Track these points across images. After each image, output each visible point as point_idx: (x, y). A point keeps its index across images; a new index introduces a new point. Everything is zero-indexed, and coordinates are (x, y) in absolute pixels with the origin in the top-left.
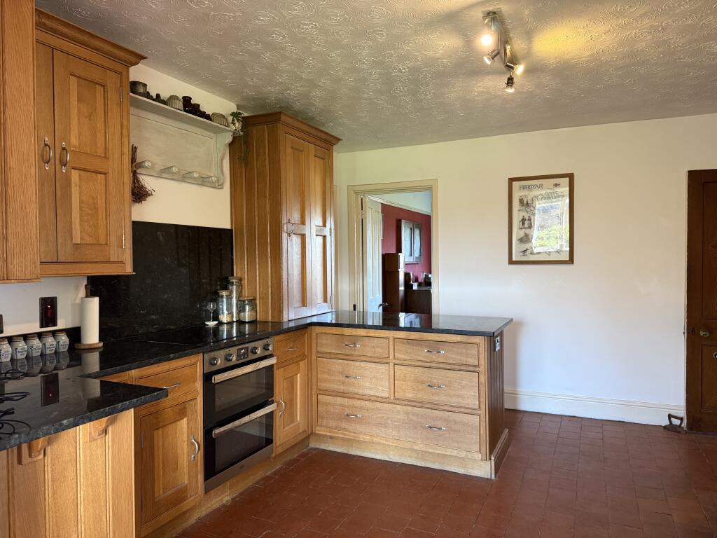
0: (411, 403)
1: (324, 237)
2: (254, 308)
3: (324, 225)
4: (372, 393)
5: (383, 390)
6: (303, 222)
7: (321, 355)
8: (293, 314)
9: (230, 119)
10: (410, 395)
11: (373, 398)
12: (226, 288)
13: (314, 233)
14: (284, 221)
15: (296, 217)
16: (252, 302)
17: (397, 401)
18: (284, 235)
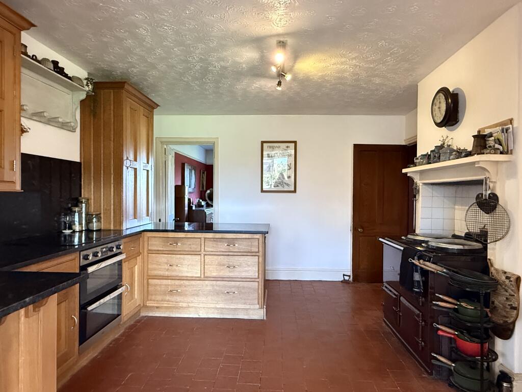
0: (216, 279)
1: (148, 171)
2: (99, 220)
3: (148, 163)
4: (189, 275)
5: (196, 272)
6: (136, 160)
7: (150, 252)
11: (189, 278)
13: (142, 168)
15: (131, 157)
16: (98, 217)
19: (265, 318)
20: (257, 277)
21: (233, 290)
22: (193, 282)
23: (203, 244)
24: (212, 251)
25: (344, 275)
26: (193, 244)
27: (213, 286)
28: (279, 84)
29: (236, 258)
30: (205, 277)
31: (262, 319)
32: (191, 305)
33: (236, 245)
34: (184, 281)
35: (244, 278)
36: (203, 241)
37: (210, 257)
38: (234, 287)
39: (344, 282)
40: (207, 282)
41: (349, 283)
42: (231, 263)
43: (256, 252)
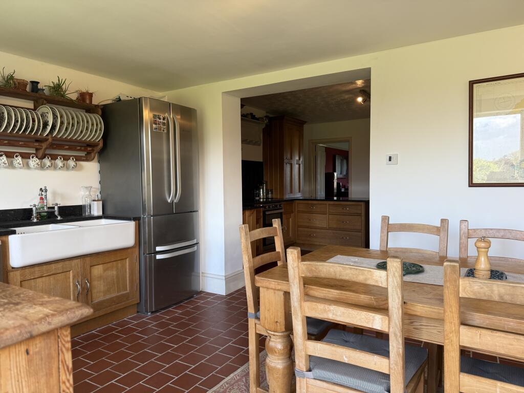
0: (335, 229)
1: (299, 165)
2: (272, 193)
3: (300, 159)
4: (320, 226)
5: (324, 225)
6: (291, 158)
7: (299, 212)
8: (288, 196)
9: (265, 119)
10: (335, 226)
11: (319, 228)
12: (262, 185)
13: (295, 163)
14: (285, 158)
15: (289, 156)
16: (272, 191)
17: (330, 229)
18: (285, 164)
20: (361, 229)
22: (322, 230)
23: (328, 208)
24: (333, 212)
26: (322, 208)
27: (334, 233)
29: (348, 217)
33: (348, 209)
34: (317, 230)
35: (353, 229)
37: (332, 215)
38: (346, 234)
40: (330, 231)
42: (344, 220)
43: (360, 214)
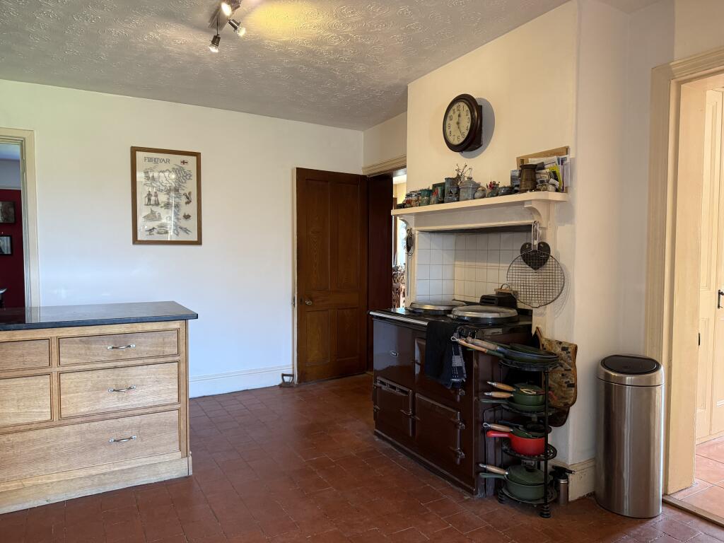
0: (86, 418)
10: (85, 409)
11: (22, 428)
17: (66, 421)
19: (191, 473)
20: (176, 401)
21: (128, 434)
22: (32, 435)
23: (55, 351)
24: (77, 364)
25: (283, 375)
26: (29, 354)
27: (81, 433)
28: (216, 41)
29: (133, 371)
30: (61, 417)
31: (186, 475)
32: (28, 483)
33: (133, 346)
34: (10, 436)
35: (151, 407)
36: (54, 345)
37: (73, 376)
38: (130, 427)
39: (284, 385)
40: (66, 429)
41: (292, 387)
42: (123, 382)
43: (174, 355)
